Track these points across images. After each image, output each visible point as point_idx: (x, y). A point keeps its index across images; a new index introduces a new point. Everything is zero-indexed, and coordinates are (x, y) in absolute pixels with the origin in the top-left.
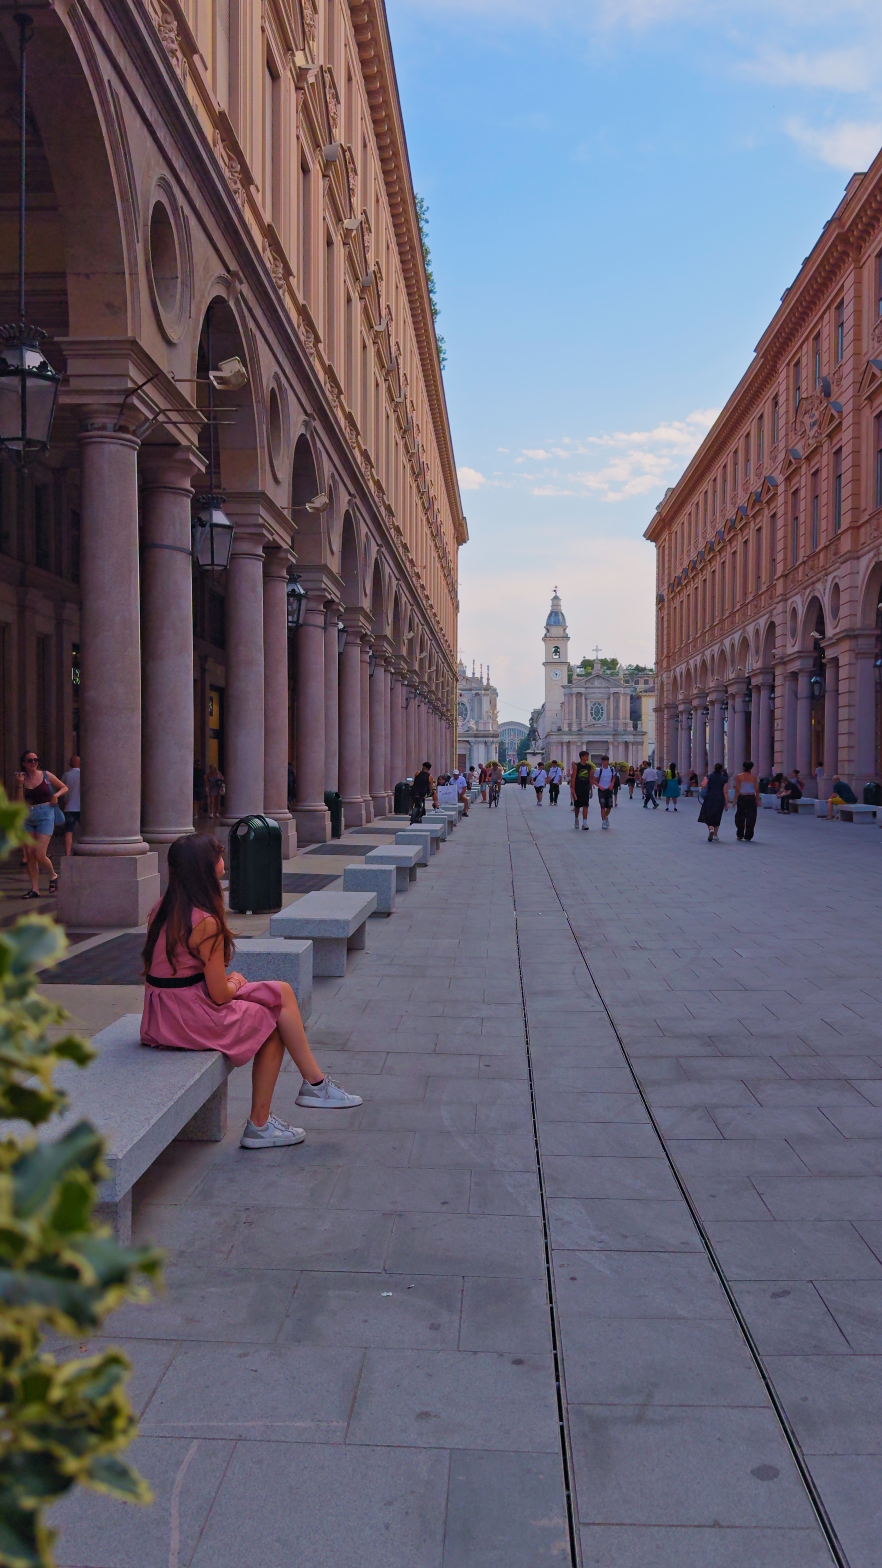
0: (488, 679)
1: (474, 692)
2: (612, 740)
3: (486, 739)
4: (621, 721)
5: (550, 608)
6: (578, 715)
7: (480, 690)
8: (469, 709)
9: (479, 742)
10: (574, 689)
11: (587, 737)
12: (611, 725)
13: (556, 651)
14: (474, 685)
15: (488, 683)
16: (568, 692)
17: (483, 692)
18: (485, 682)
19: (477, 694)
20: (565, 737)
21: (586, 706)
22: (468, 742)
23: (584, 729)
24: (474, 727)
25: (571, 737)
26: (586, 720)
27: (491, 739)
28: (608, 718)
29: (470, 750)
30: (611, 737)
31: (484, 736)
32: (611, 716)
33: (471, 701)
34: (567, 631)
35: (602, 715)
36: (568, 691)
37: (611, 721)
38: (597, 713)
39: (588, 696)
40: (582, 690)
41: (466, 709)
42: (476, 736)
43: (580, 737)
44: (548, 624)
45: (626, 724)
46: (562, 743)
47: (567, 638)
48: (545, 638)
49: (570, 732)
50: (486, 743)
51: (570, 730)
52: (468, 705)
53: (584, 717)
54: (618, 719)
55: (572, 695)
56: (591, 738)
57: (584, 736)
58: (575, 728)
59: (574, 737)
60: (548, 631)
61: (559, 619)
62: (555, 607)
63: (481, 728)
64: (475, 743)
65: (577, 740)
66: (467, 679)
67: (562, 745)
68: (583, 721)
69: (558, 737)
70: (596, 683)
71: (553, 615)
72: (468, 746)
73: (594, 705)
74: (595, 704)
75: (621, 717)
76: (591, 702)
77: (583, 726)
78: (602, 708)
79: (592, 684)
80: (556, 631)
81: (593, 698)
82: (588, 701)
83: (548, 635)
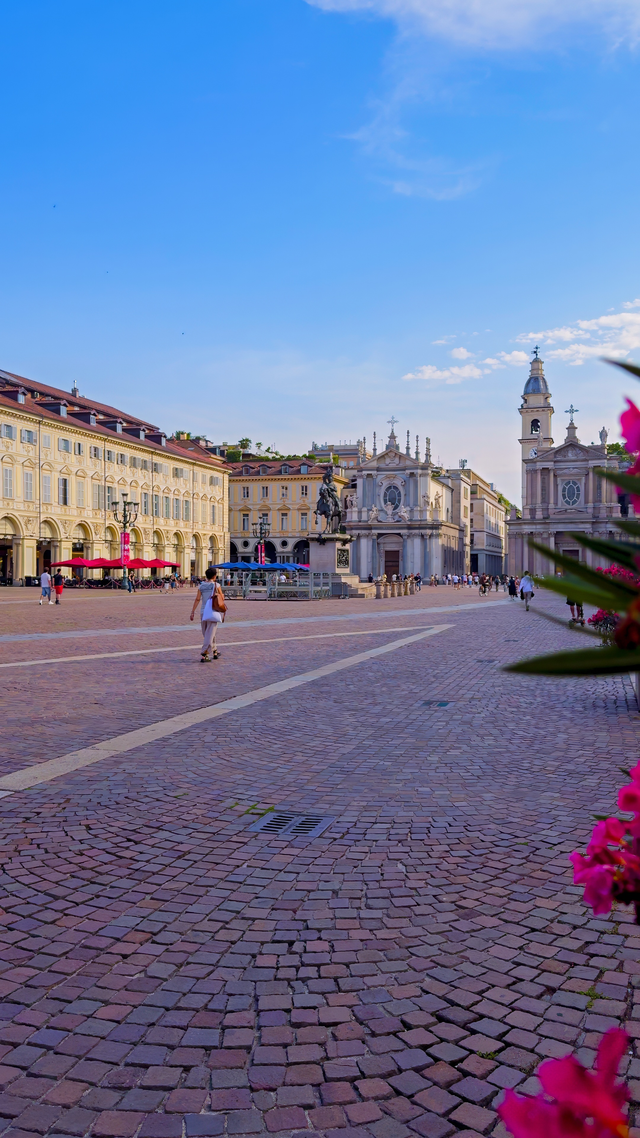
0: (428, 455)
1: (408, 472)
2: (591, 530)
3: (423, 531)
4: (604, 504)
5: (530, 374)
6: (545, 500)
7: (417, 468)
8: (403, 493)
9: (415, 535)
10: (538, 463)
11: (555, 526)
12: (590, 511)
13: (535, 424)
14: (408, 463)
15: (427, 461)
16: (531, 468)
17: (420, 471)
18: (422, 459)
19: (412, 475)
20: (526, 527)
21: (556, 485)
22: (399, 534)
23: (552, 516)
24: (406, 516)
25: (534, 527)
26: (556, 503)
27: (429, 532)
28: (586, 502)
29: (404, 546)
30: (588, 526)
31: (420, 528)
32: (591, 498)
33: (405, 484)
34: (550, 400)
35: (578, 497)
36: (531, 466)
37: (591, 505)
38: (571, 495)
39: (559, 472)
40: (550, 465)
41: (399, 494)
42: (409, 527)
43: (547, 526)
44: (526, 393)
45: (610, 509)
46: (522, 535)
47: (549, 409)
48: (522, 410)
49: (533, 521)
50: (422, 536)
51: (533, 518)
52: (401, 489)
53: (552, 501)
54: (600, 501)
55: (535, 471)
56: (561, 528)
57: (551, 526)
58: (539, 515)
59: (538, 527)
60: (526, 401)
61: (539, 385)
62: (535, 372)
63: (417, 516)
64: (409, 536)
65: (542, 530)
66: (401, 456)
67: (523, 538)
68: (551, 506)
69: (518, 527)
70: (570, 455)
71: (532, 381)
72: (401, 540)
73: (567, 484)
74: (569, 483)
75: (604, 499)
76: (563, 480)
77: (551, 511)
78: (578, 488)
79: (565, 456)
80: (536, 400)
81: (565, 475)
82: (559, 479)
83: (525, 406)
